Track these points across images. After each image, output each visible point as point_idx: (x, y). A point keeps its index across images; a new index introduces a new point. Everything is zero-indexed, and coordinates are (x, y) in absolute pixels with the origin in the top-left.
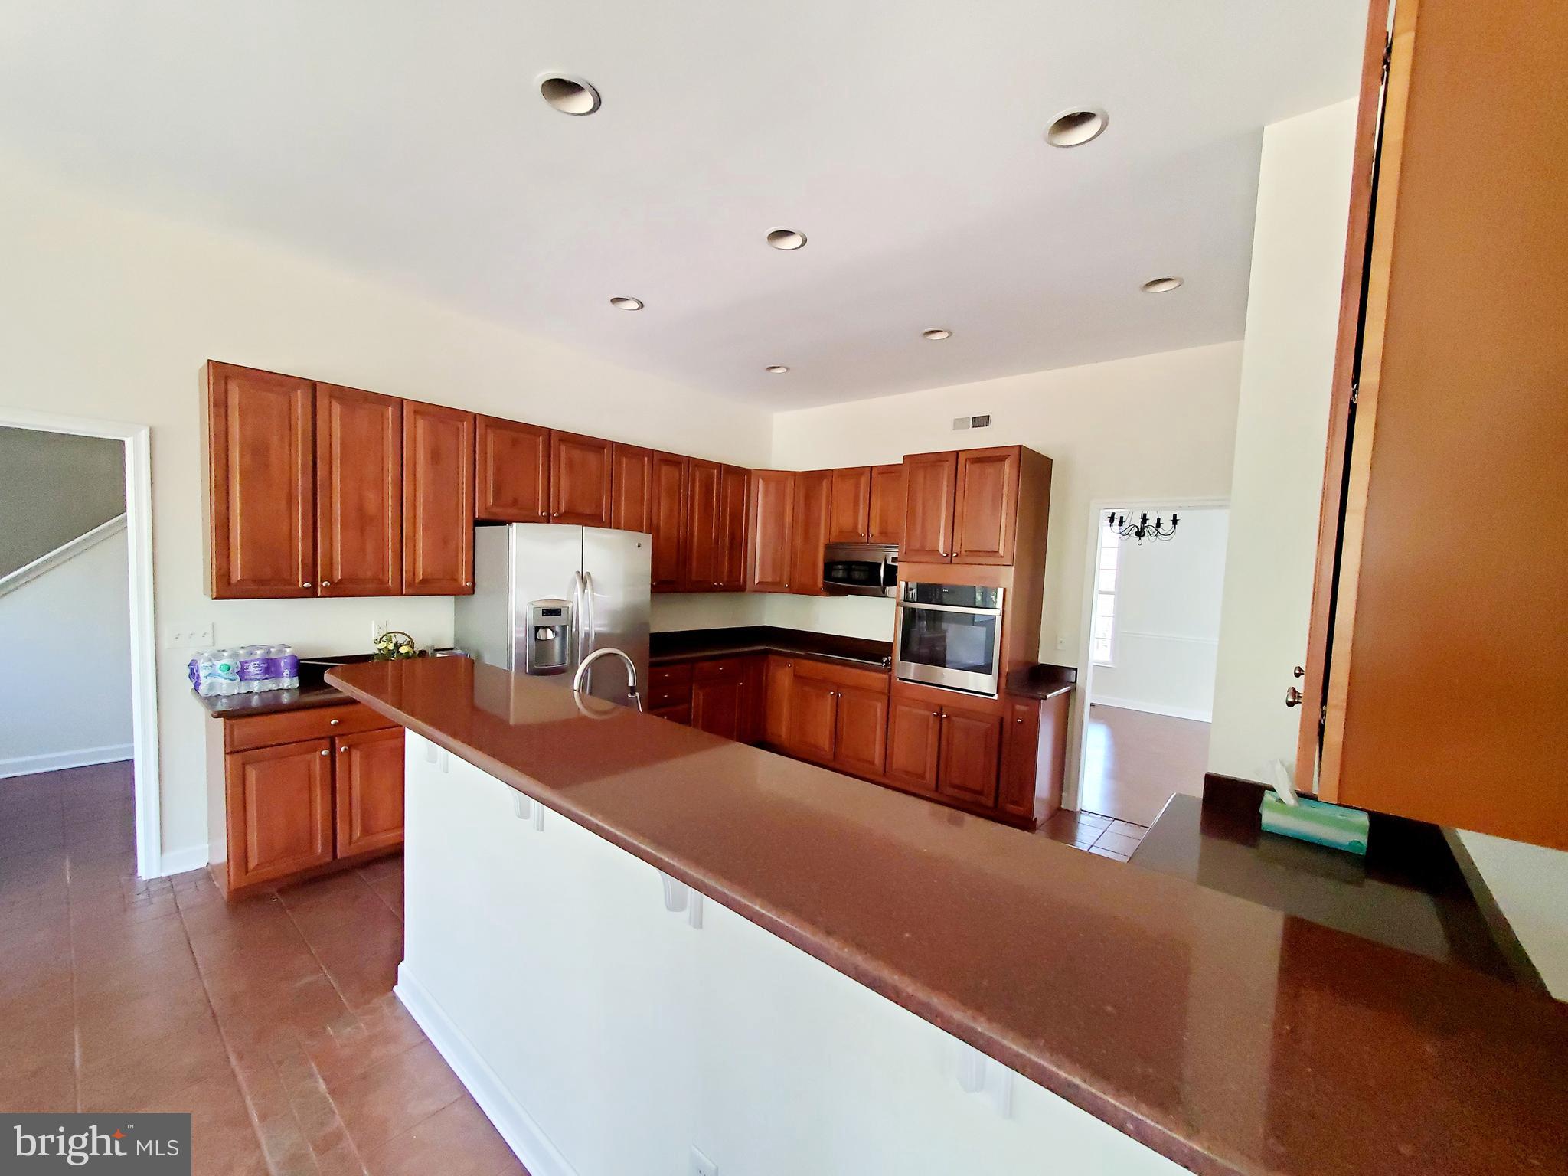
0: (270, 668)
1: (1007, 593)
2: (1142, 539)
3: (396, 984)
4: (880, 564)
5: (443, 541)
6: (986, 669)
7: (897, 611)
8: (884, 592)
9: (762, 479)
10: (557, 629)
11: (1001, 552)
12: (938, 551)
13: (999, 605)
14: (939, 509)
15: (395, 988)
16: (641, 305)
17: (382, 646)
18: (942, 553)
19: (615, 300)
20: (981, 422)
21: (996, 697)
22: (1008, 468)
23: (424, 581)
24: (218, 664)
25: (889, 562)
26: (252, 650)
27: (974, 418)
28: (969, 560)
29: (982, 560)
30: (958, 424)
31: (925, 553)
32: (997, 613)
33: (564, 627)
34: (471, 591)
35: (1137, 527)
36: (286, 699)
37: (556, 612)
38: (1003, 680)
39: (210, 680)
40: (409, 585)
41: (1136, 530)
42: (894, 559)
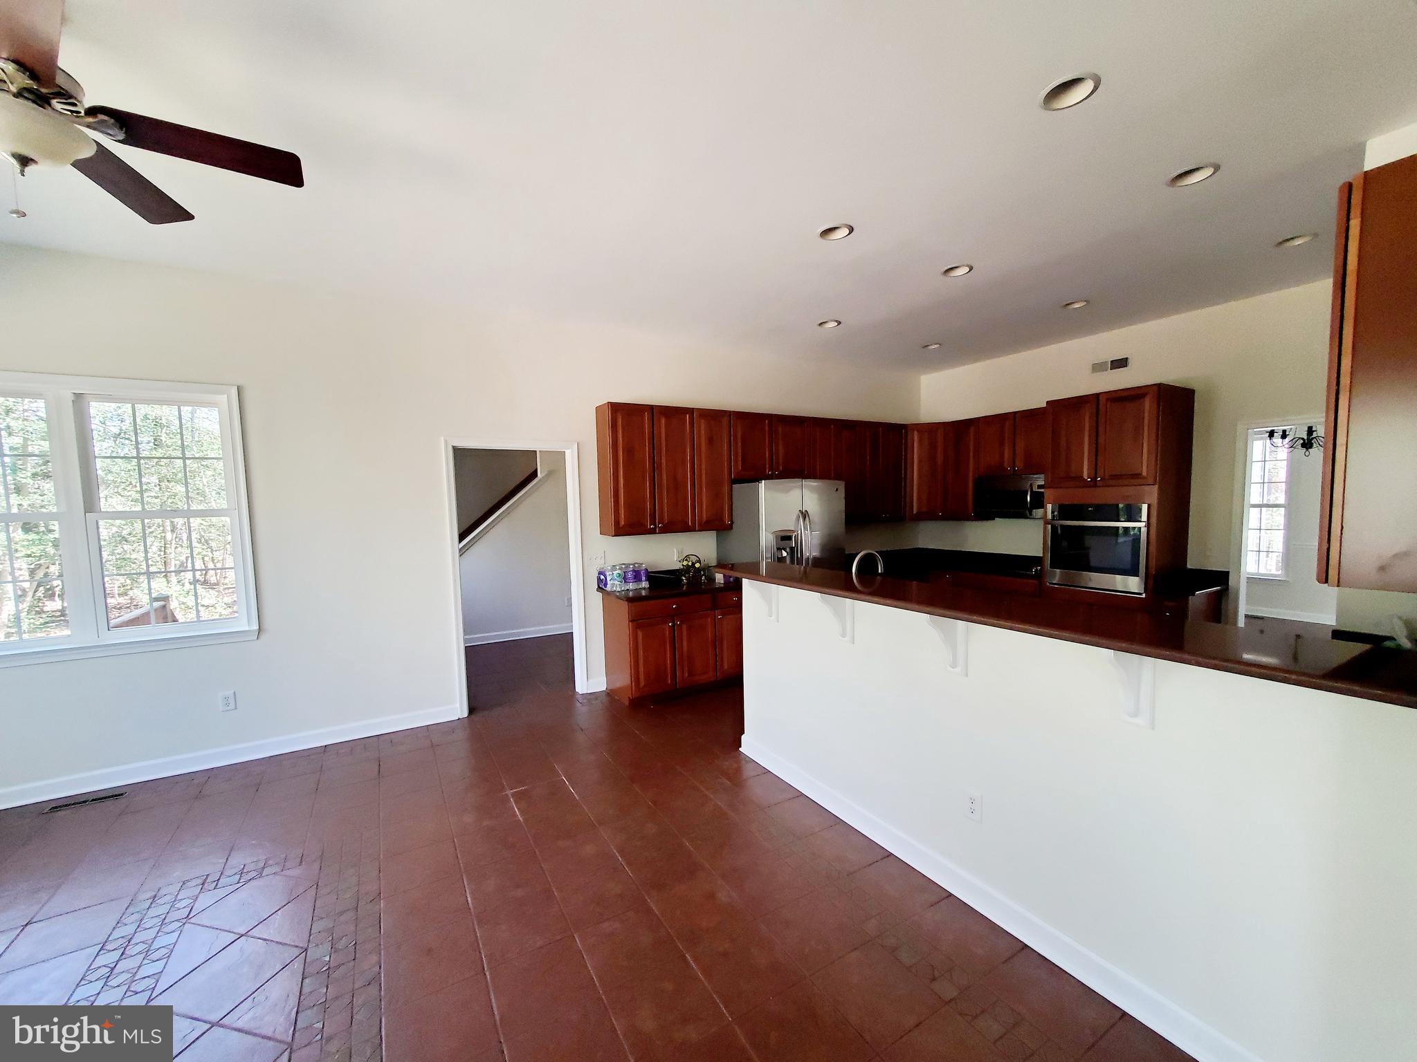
0: (637, 576)
1: (1152, 508)
2: (1310, 450)
3: (741, 747)
4: (1027, 491)
5: (716, 496)
6: (1134, 572)
7: (1045, 529)
8: (1031, 514)
9: (918, 431)
10: (788, 550)
11: (1144, 474)
12: (1082, 477)
13: (1144, 517)
14: (1082, 443)
15: (740, 749)
16: (839, 323)
17: (685, 563)
18: (1086, 478)
19: (821, 324)
20: (1121, 363)
21: (1144, 596)
22: (1148, 404)
23: (707, 522)
24: (615, 573)
25: (1035, 489)
26: (627, 565)
27: (1112, 362)
28: (1111, 482)
29: (1126, 482)
30: (1098, 368)
31: (1068, 478)
32: (1142, 525)
33: (792, 549)
34: (730, 527)
35: (1303, 439)
36: (644, 593)
37: (789, 538)
38: (1151, 582)
39: (612, 582)
40: (700, 525)
41: (1302, 441)
42: (1040, 487)
